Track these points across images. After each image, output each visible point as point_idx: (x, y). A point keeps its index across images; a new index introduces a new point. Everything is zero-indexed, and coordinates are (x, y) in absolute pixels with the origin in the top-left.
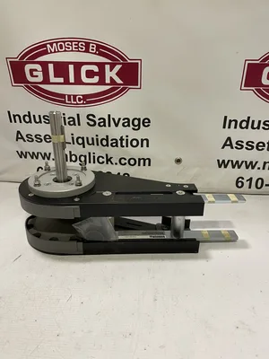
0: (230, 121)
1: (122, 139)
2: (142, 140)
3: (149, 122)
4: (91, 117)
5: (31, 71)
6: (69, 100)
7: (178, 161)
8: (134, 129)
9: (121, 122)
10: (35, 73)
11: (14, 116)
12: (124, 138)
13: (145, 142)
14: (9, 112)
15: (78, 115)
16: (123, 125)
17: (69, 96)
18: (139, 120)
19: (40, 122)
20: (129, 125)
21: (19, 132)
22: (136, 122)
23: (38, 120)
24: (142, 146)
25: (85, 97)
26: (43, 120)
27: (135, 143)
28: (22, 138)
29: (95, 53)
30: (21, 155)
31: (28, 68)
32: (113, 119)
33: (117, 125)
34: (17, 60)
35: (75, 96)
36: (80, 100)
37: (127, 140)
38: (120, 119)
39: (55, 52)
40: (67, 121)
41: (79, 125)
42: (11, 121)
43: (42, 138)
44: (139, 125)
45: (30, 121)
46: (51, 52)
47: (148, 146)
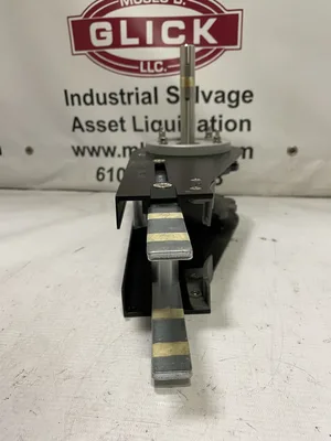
1: (213, 120)
2: (242, 122)
3: (252, 95)
4: (173, 91)
5: (98, 31)
6: (145, 67)
7: (292, 151)
8: (230, 106)
9: (214, 96)
10: (102, 34)
11: (72, 96)
12: (217, 118)
13: (245, 124)
14: (66, 92)
15: (156, 89)
16: (216, 100)
17: (145, 63)
18: (238, 93)
19: (105, 102)
20: (223, 101)
21: (76, 119)
22: (234, 97)
23: (102, 100)
24: (241, 129)
25: (166, 63)
26: (108, 100)
27: (231, 125)
28: (80, 127)
29: (181, 5)
30: (78, 151)
31: (94, 27)
32: (203, 93)
33: (207, 100)
34: (81, 18)
35: (152, 63)
36: (159, 66)
37: (221, 122)
38: (211, 93)
39: (130, 5)
40: (141, 97)
41: (156, 102)
42: (67, 104)
43: (106, 125)
44: (237, 100)
45: (92, 103)
46: (125, 6)
47: (249, 129)
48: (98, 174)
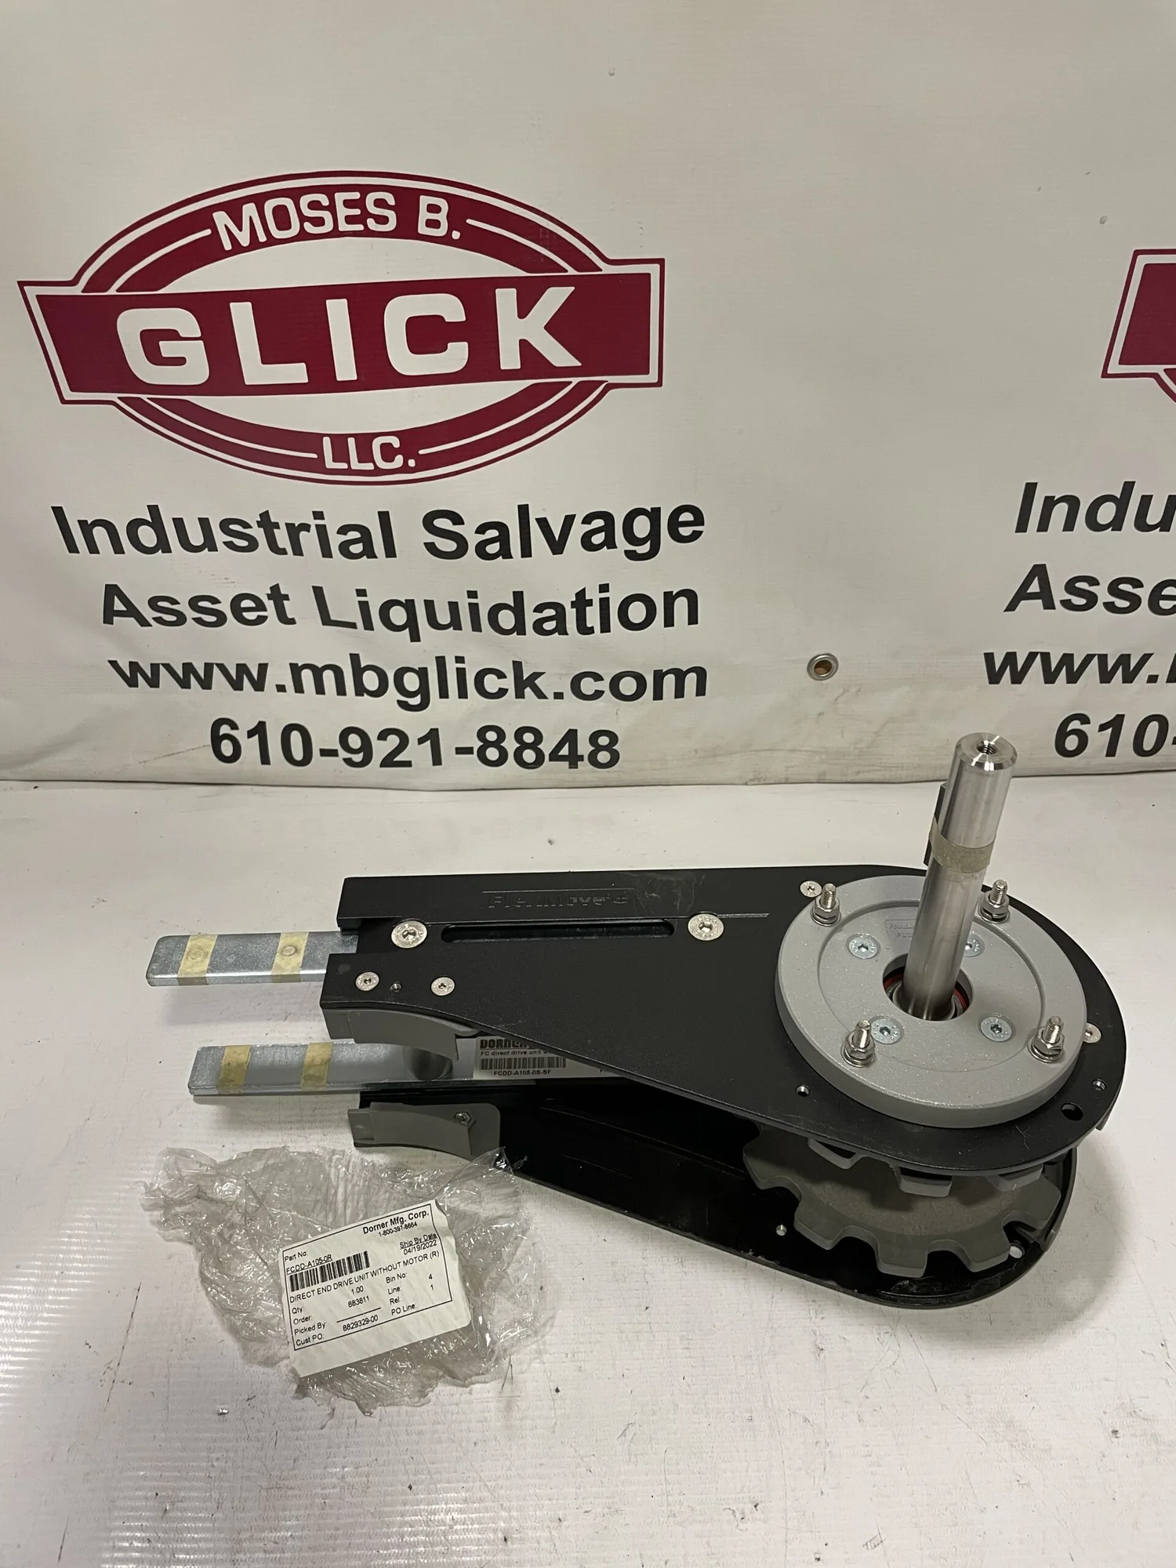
0: (1050, 503)
1: (581, 602)
2: (669, 598)
3: (699, 519)
4: (442, 523)
5: (151, 340)
6: (341, 454)
7: (823, 667)
8: (631, 555)
9: (578, 530)
10: (167, 348)
11: (86, 527)
12: (594, 595)
13: (681, 606)
14: (58, 512)
15: (384, 517)
16: (587, 543)
17: (339, 441)
18: (654, 515)
19: (210, 544)
20: (610, 543)
21: (112, 591)
22: (642, 526)
23: (196, 538)
24: (669, 621)
25: (412, 440)
28: (132, 611)
29: (446, 240)
31: (131, 325)
32: (543, 523)
33: (557, 546)
34: (77, 290)
35: (364, 441)
36: (388, 452)
37: (605, 604)
38: (569, 520)
39: (255, 244)
40: (335, 541)
42: (72, 548)
44: (654, 537)
45: (163, 545)
46: (237, 249)
47: (693, 619)
48: (216, 740)
